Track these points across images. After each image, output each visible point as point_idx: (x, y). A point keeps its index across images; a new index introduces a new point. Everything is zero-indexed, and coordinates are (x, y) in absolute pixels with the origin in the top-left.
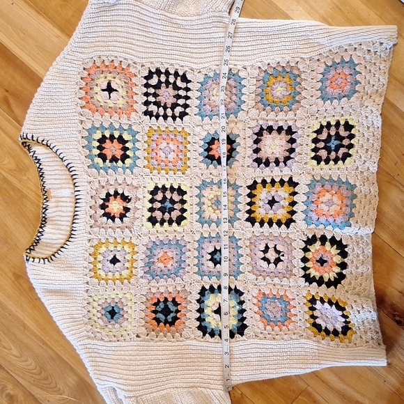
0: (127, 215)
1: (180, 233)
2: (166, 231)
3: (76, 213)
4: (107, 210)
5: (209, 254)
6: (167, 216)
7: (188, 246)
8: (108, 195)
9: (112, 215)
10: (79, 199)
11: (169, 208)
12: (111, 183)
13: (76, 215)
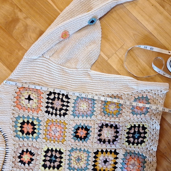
0: (32, 162)
4: (22, 159)
6: (52, 164)
8: (23, 151)
9: (24, 162)
10: (8, 152)
11: (54, 160)
12: (25, 145)
13: (5, 161)
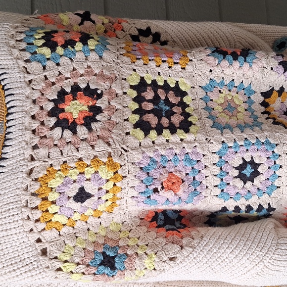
0: (98, 117)
1: (190, 142)
2: (167, 141)
3: (9, 130)
4: (61, 116)
5: (236, 168)
6: (165, 121)
7: (204, 162)
8: (62, 94)
9: (71, 121)
10: (12, 107)
11: (166, 112)
12: (67, 76)
13: (9, 133)
